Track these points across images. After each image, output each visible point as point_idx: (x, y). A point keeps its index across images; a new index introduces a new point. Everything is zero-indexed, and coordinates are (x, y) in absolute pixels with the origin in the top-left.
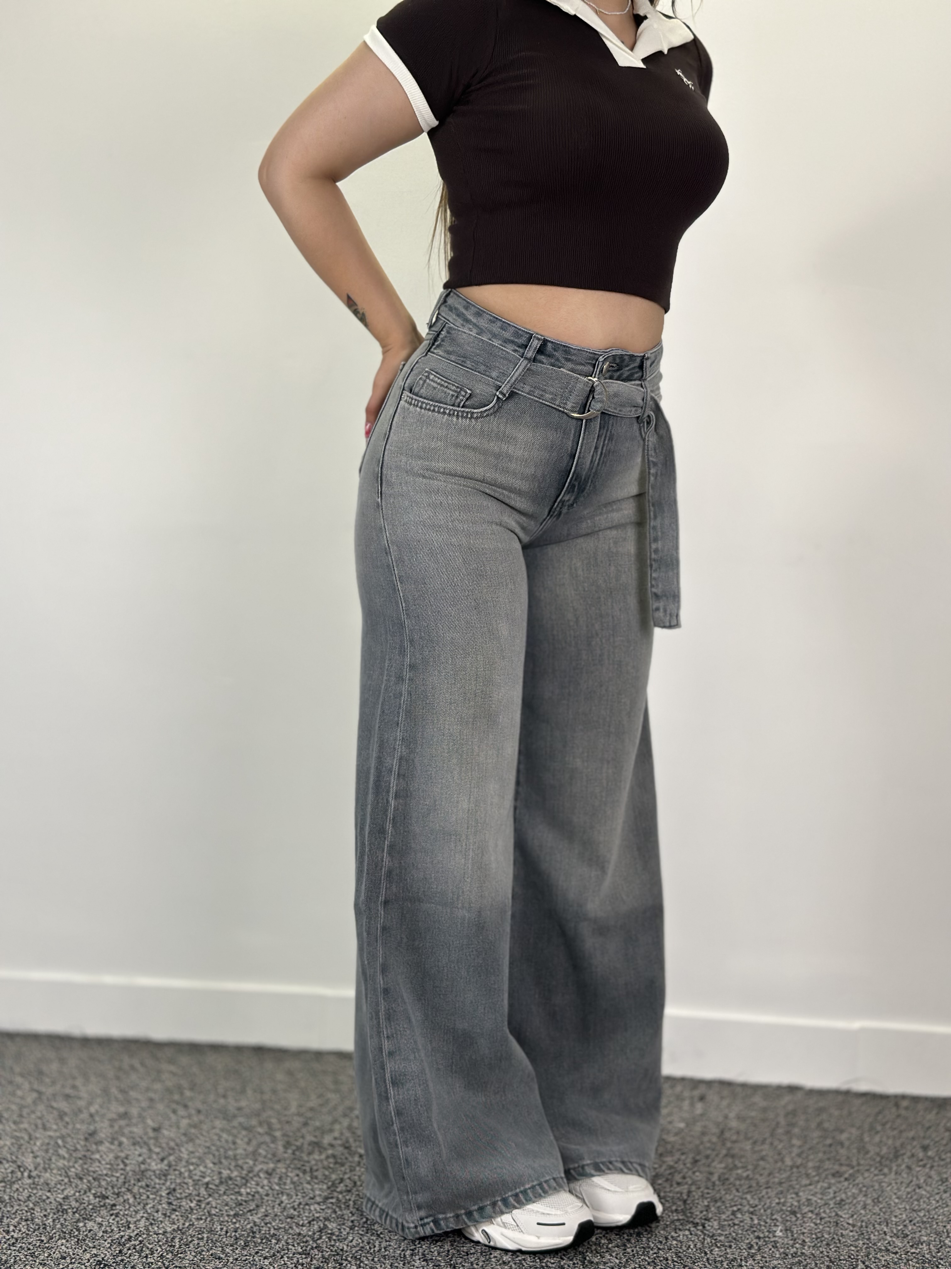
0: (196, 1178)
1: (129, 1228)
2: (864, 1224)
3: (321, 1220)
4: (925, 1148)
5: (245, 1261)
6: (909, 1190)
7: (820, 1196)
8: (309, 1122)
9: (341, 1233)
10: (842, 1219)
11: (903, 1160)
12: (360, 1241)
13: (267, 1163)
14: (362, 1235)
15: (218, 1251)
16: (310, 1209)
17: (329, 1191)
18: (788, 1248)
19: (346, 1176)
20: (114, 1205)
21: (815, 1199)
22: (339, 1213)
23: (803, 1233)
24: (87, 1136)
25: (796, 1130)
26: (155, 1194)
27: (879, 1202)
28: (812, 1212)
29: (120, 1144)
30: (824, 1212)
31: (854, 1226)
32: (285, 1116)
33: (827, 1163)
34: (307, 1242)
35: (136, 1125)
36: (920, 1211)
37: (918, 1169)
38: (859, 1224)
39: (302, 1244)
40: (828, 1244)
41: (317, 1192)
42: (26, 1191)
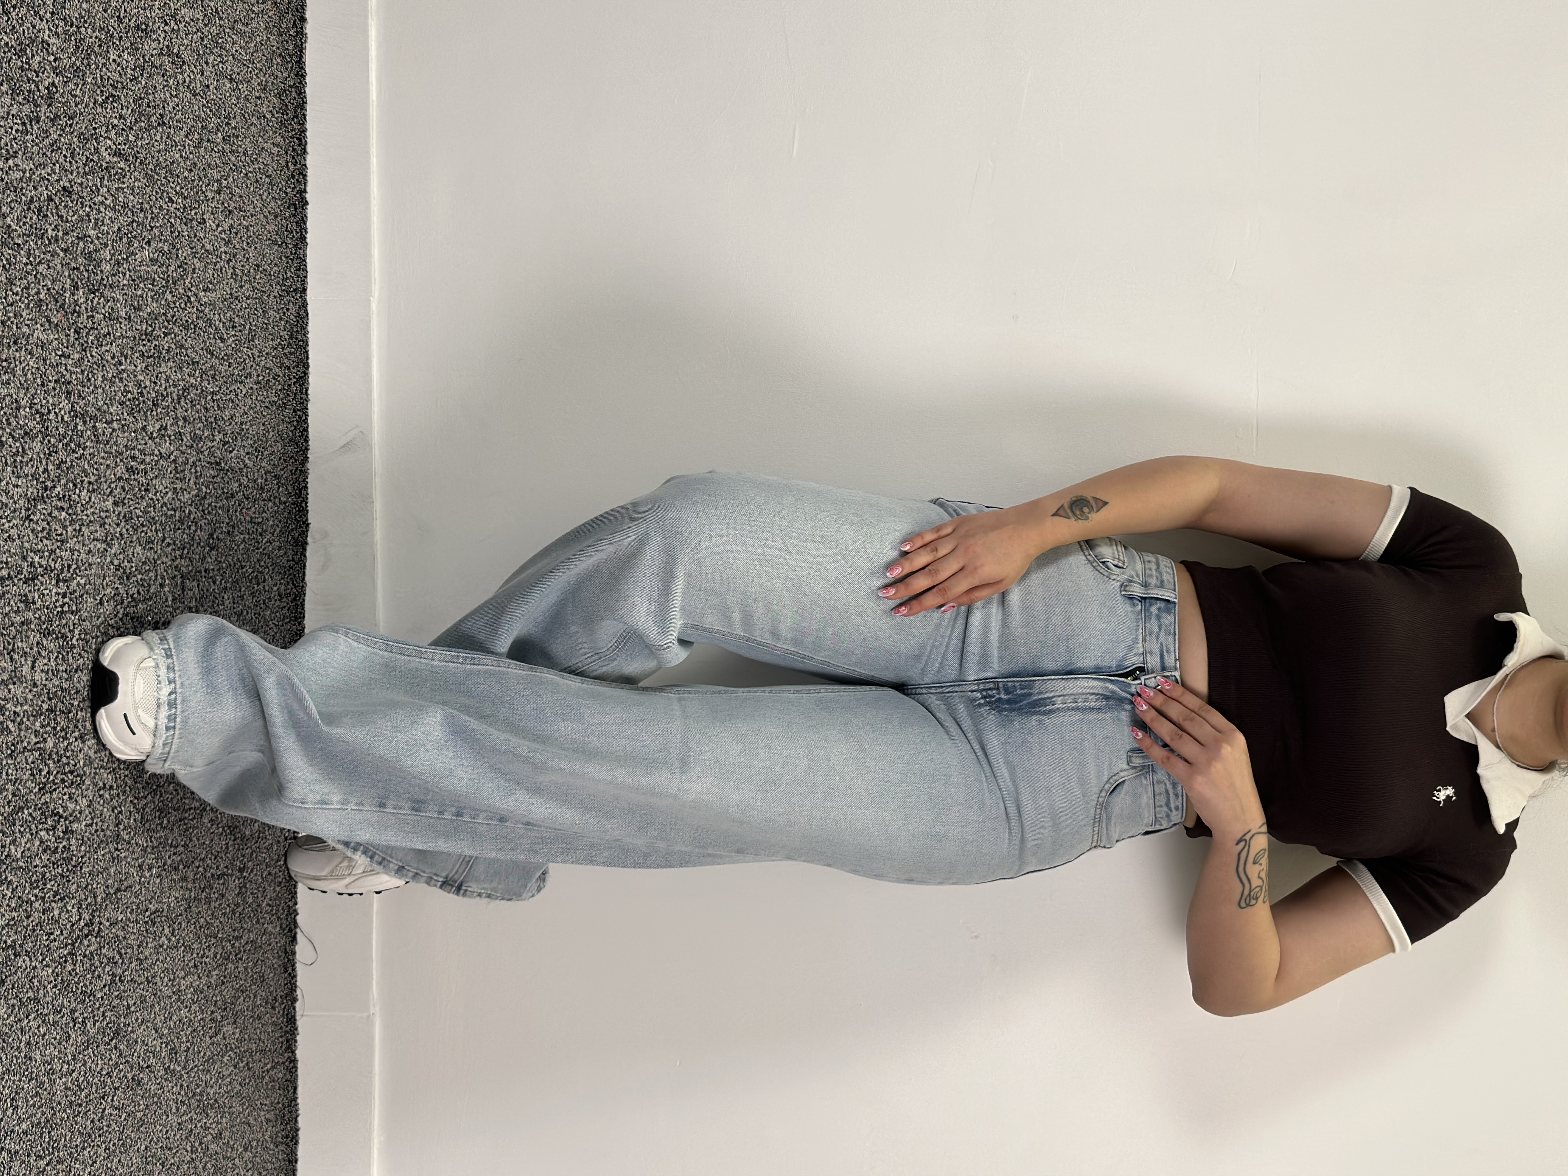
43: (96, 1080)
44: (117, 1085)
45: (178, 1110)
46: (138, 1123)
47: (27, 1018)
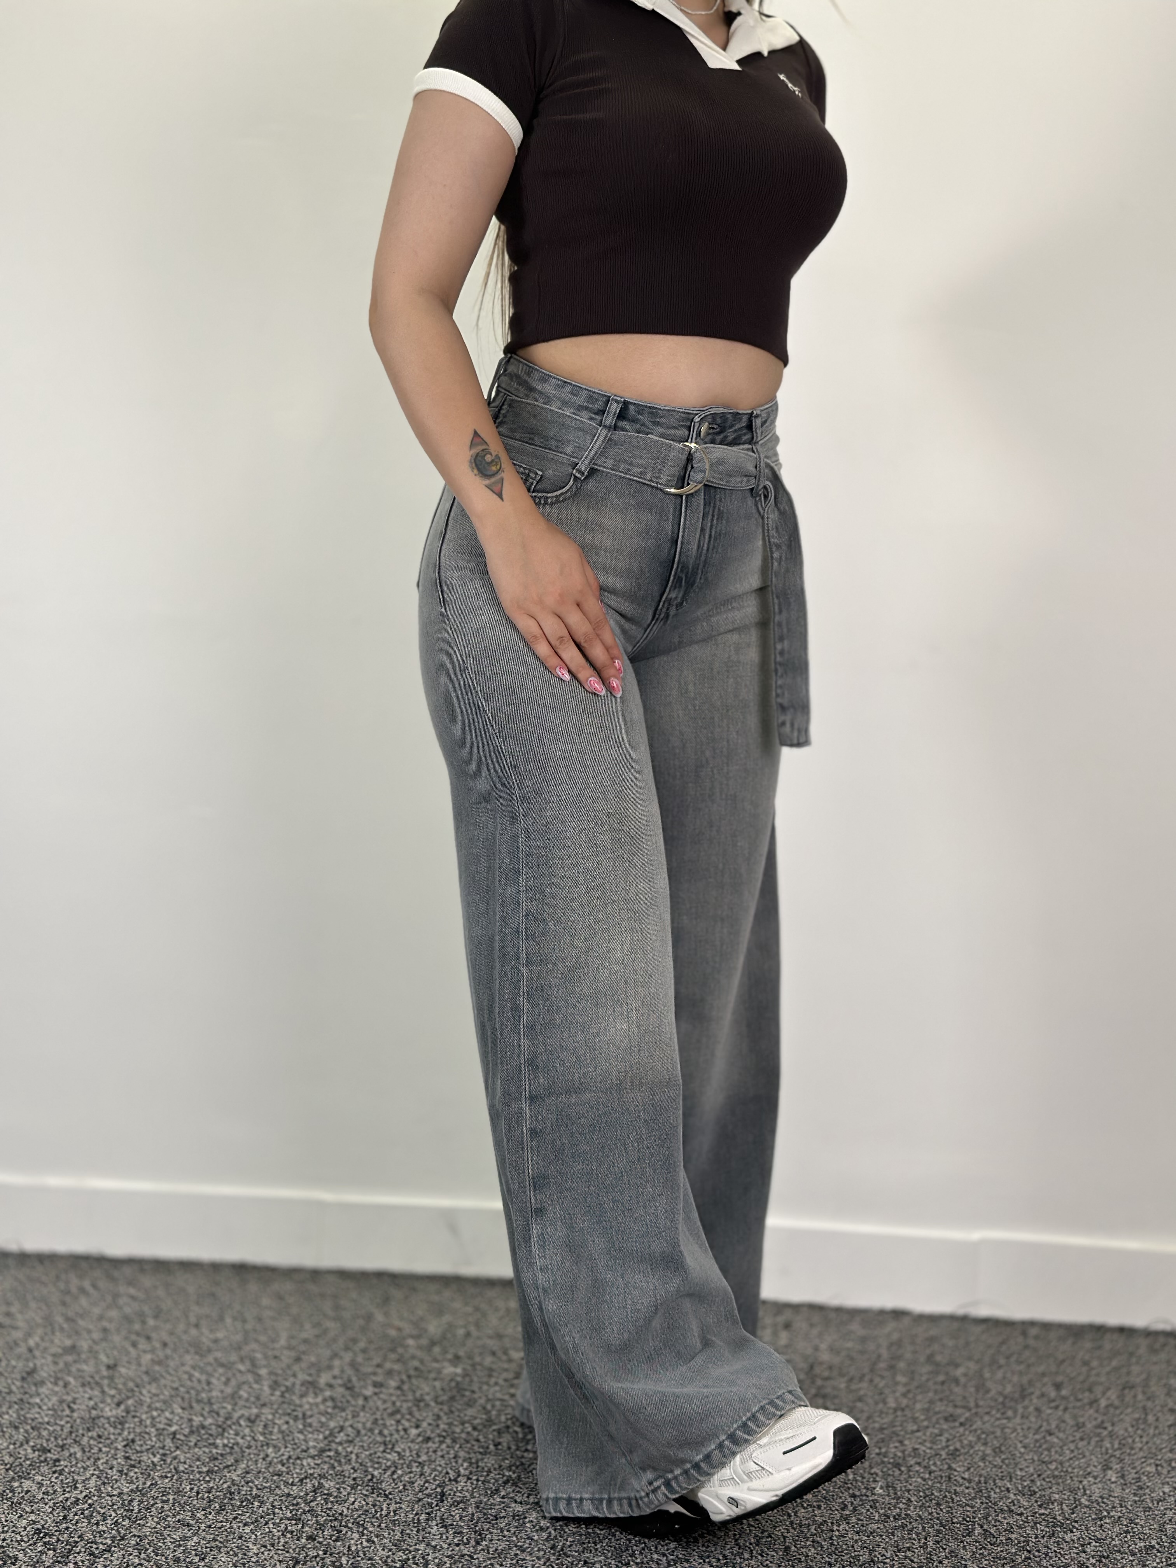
0: (161, 1426)
1: (76, 1488)
2: (982, 1479)
3: (316, 1478)
4: (1058, 1386)
5: (220, 1528)
6: (1037, 1437)
7: (928, 1445)
8: (303, 1357)
9: (341, 1493)
10: (956, 1473)
11: (1031, 1400)
12: (364, 1503)
13: (250, 1408)
14: (366, 1495)
15: (186, 1516)
16: (302, 1465)
17: (326, 1442)
18: (889, 1508)
19: (347, 1424)
20: (58, 1460)
21: (924, 1448)
22: (338, 1468)
23: (909, 1491)
24: (25, 1375)
25: (902, 1365)
26: (108, 1446)
27: (1002, 1452)
28: (919, 1464)
29: (66, 1385)
30: (935, 1464)
31: (970, 1481)
32: (273, 1349)
33: (939, 1403)
34: (298, 1504)
35: (85, 1362)
36: (1051, 1463)
37: (1049, 1411)
38: (977, 1479)
39: (291, 1508)
40: (938, 1504)
41: (311, 1444)
43: (930, 1483)
44: (946, 1467)
45: (1008, 1418)
46: (995, 1452)
47: (833, 1531)
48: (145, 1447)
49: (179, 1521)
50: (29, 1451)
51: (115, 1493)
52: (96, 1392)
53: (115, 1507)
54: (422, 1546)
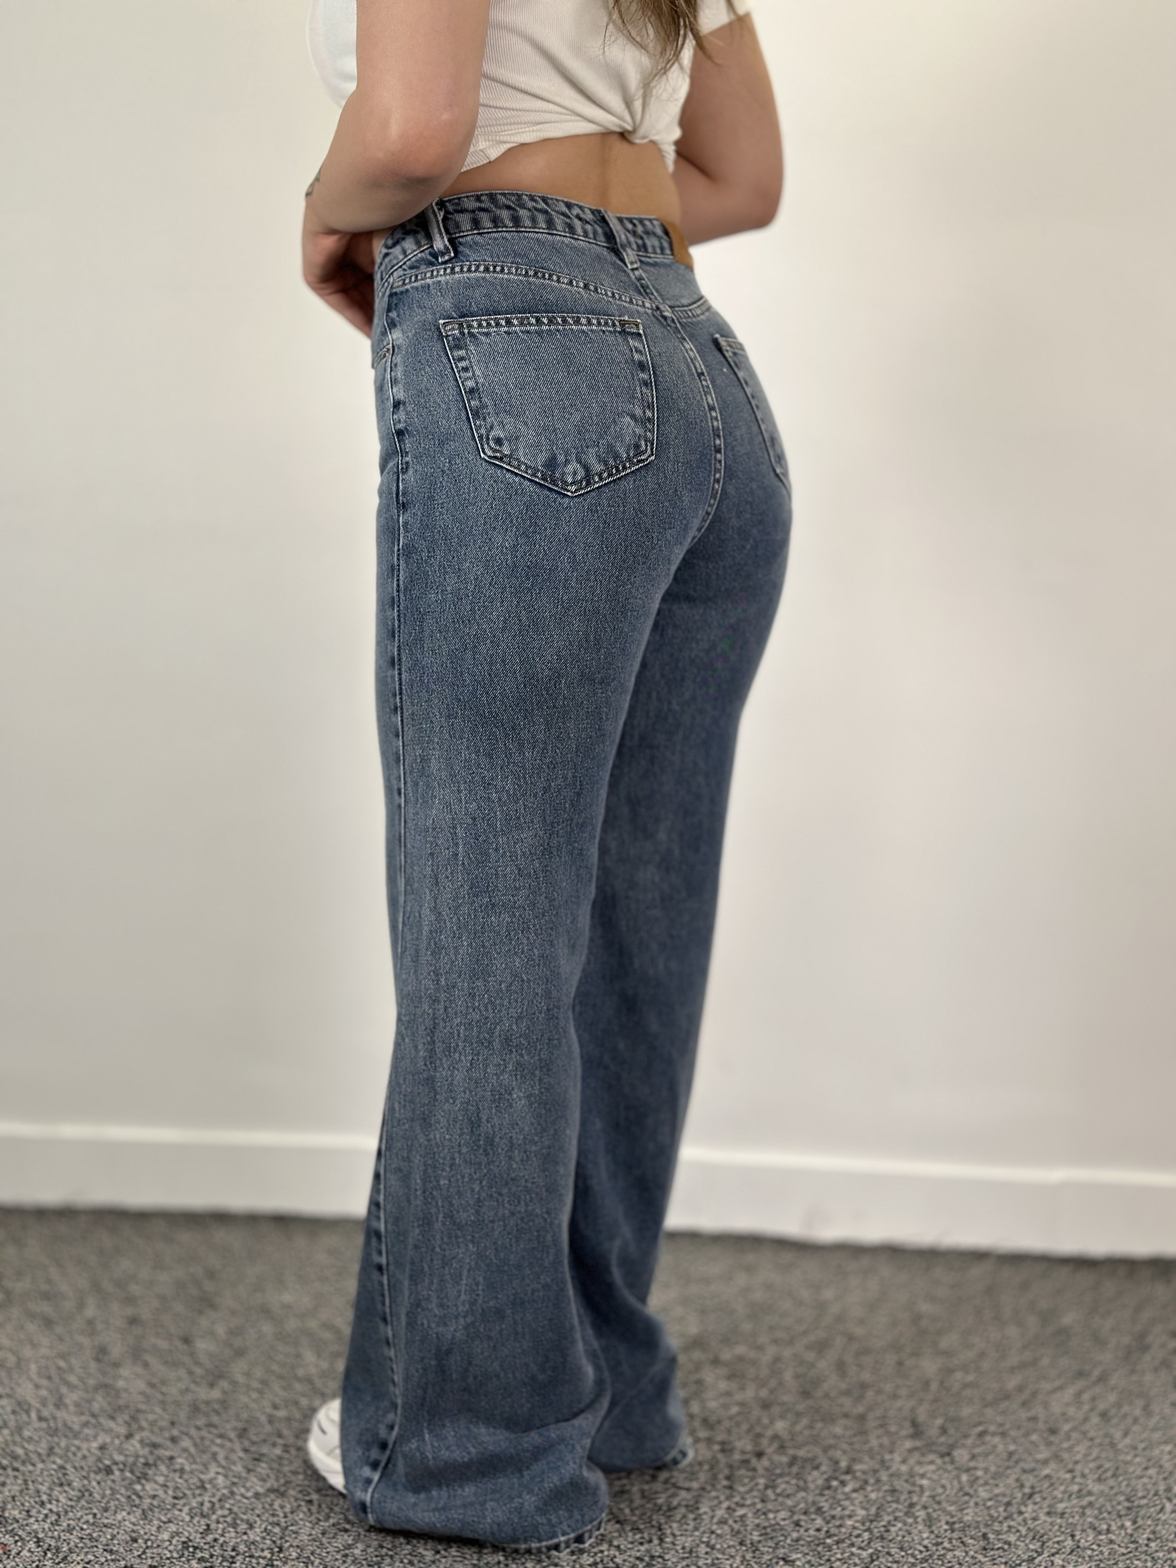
1: (206, 1490)
20: (173, 1457)
24: (96, 1354)
26: (221, 1436)
29: (146, 1365)
42: (44, 1441)
48: (262, 1437)
49: (334, 1525)
50: (138, 1446)
51: (249, 1494)
52: (182, 1373)
53: (257, 1512)
54: (605, 1547)
